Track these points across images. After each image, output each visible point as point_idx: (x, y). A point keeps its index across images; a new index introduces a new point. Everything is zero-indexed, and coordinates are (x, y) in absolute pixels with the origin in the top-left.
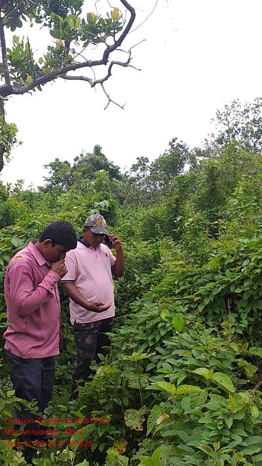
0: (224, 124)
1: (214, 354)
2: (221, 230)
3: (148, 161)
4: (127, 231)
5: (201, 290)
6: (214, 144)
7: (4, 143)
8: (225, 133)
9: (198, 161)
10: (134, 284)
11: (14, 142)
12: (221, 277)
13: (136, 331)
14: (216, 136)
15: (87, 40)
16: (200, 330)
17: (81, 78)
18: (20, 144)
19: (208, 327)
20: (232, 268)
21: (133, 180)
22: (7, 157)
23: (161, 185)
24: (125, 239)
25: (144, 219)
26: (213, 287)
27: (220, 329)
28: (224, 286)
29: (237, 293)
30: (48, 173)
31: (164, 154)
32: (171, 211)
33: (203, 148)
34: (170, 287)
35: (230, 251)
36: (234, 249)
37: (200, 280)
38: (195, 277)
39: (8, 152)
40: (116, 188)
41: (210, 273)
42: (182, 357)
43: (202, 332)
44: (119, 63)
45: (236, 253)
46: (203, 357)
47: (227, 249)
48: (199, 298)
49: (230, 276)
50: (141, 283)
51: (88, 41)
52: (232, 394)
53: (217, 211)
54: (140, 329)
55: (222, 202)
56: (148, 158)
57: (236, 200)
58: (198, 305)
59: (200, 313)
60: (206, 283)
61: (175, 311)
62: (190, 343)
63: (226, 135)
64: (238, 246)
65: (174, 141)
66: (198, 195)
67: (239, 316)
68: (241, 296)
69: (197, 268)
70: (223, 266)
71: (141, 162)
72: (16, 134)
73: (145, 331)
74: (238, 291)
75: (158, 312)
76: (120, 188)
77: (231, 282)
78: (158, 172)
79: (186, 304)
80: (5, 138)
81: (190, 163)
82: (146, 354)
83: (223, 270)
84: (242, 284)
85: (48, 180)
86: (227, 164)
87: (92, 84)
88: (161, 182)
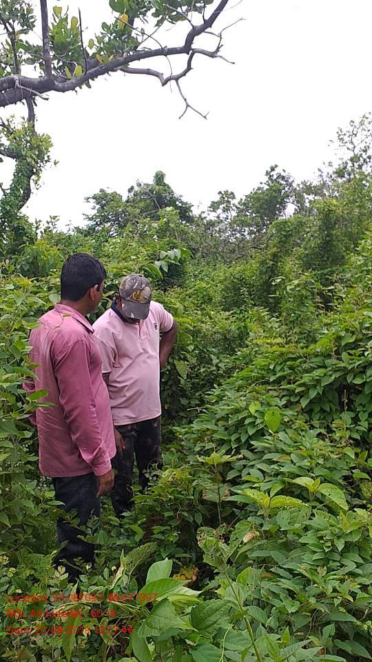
0: (348, 149)
1: (321, 461)
2: (337, 299)
3: (234, 198)
4: (202, 295)
5: (306, 378)
6: (331, 176)
7: (33, 162)
8: (349, 162)
9: (307, 201)
10: (209, 368)
11: (46, 161)
12: (334, 361)
13: (215, 428)
14: (336, 166)
15: (161, 16)
16: (302, 430)
17: (148, 72)
18: (55, 163)
19: (312, 427)
20: (352, 349)
21: (211, 224)
22: (36, 183)
23: (251, 233)
24: (198, 307)
25: (225, 279)
26: (322, 375)
27: (330, 431)
28: (338, 374)
29: (355, 384)
30: (91, 209)
31: (259, 189)
32: (264, 270)
33: (316, 182)
34: (263, 372)
35: (350, 327)
36: (356, 324)
37: (304, 366)
38: (299, 361)
39: (38, 176)
40: (185, 234)
41: (320, 356)
42: (277, 462)
43: (304, 433)
44: (203, 52)
45: (359, 330)
46: (306, 463)
47: (346, 324)
48: (303, 389)
49: (346, 361)
50: (219, 367)
51: (162, 18)
52: (345, 512)
53: (332, 273)
54: (219, 425)
55: (340, 260)
56: (235, 194)
57: (361, 258)
58: (301, 398)
59: (302, 409)
60: (313, 369)
61: (269, 405)
62: (289, 446)
63: (350, 164)
64: (361, 321)
65: (273, 169)
66: (306, 249)
67: (357, 415)
68: (360, 389)
69: (302, 348)
70: (339, 347)
71: (224, 198)
72: (50, 149)
73: (226, 429)
74: (358, 381)
75: (245, 403)
76: (191, 234)
77: (349, 368)
78: (249, 214)
79: (284, 396)
80: (35, 154)
81: (295, 203)
82: (230, 456)
83: (338, 353)
84: (364, 372)
85: (91, 219)
86: (350, 205)
87: (163, 81)
88: (251, 228)
